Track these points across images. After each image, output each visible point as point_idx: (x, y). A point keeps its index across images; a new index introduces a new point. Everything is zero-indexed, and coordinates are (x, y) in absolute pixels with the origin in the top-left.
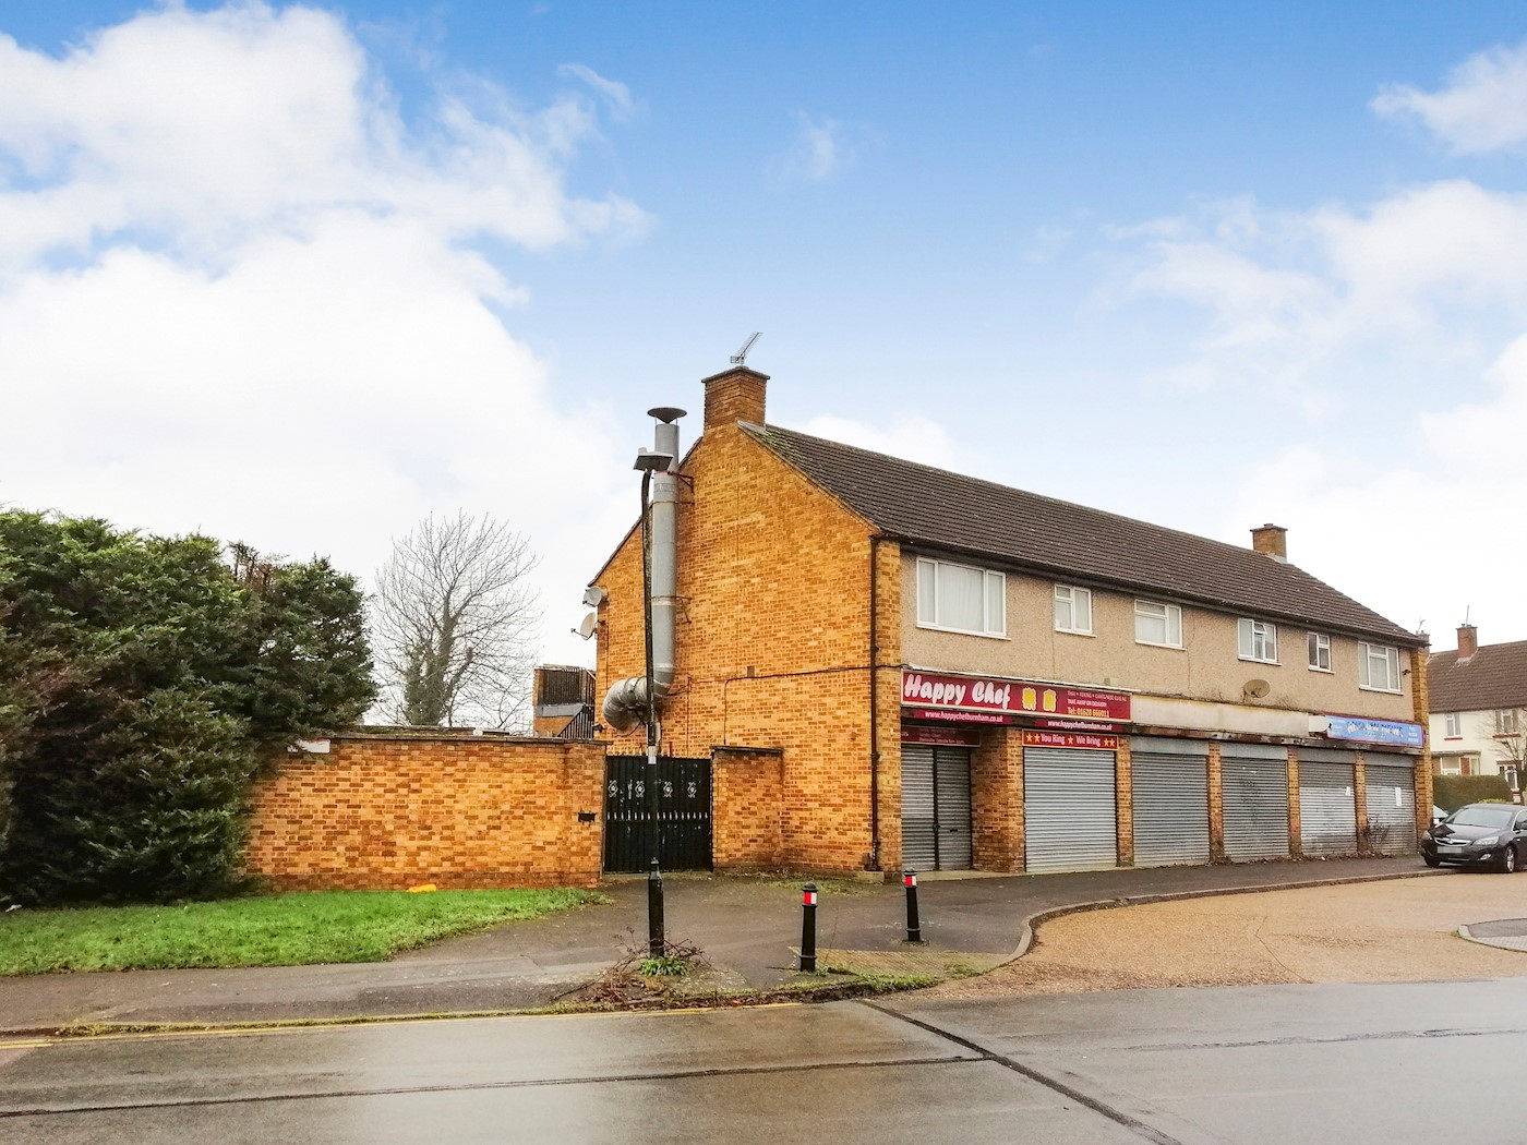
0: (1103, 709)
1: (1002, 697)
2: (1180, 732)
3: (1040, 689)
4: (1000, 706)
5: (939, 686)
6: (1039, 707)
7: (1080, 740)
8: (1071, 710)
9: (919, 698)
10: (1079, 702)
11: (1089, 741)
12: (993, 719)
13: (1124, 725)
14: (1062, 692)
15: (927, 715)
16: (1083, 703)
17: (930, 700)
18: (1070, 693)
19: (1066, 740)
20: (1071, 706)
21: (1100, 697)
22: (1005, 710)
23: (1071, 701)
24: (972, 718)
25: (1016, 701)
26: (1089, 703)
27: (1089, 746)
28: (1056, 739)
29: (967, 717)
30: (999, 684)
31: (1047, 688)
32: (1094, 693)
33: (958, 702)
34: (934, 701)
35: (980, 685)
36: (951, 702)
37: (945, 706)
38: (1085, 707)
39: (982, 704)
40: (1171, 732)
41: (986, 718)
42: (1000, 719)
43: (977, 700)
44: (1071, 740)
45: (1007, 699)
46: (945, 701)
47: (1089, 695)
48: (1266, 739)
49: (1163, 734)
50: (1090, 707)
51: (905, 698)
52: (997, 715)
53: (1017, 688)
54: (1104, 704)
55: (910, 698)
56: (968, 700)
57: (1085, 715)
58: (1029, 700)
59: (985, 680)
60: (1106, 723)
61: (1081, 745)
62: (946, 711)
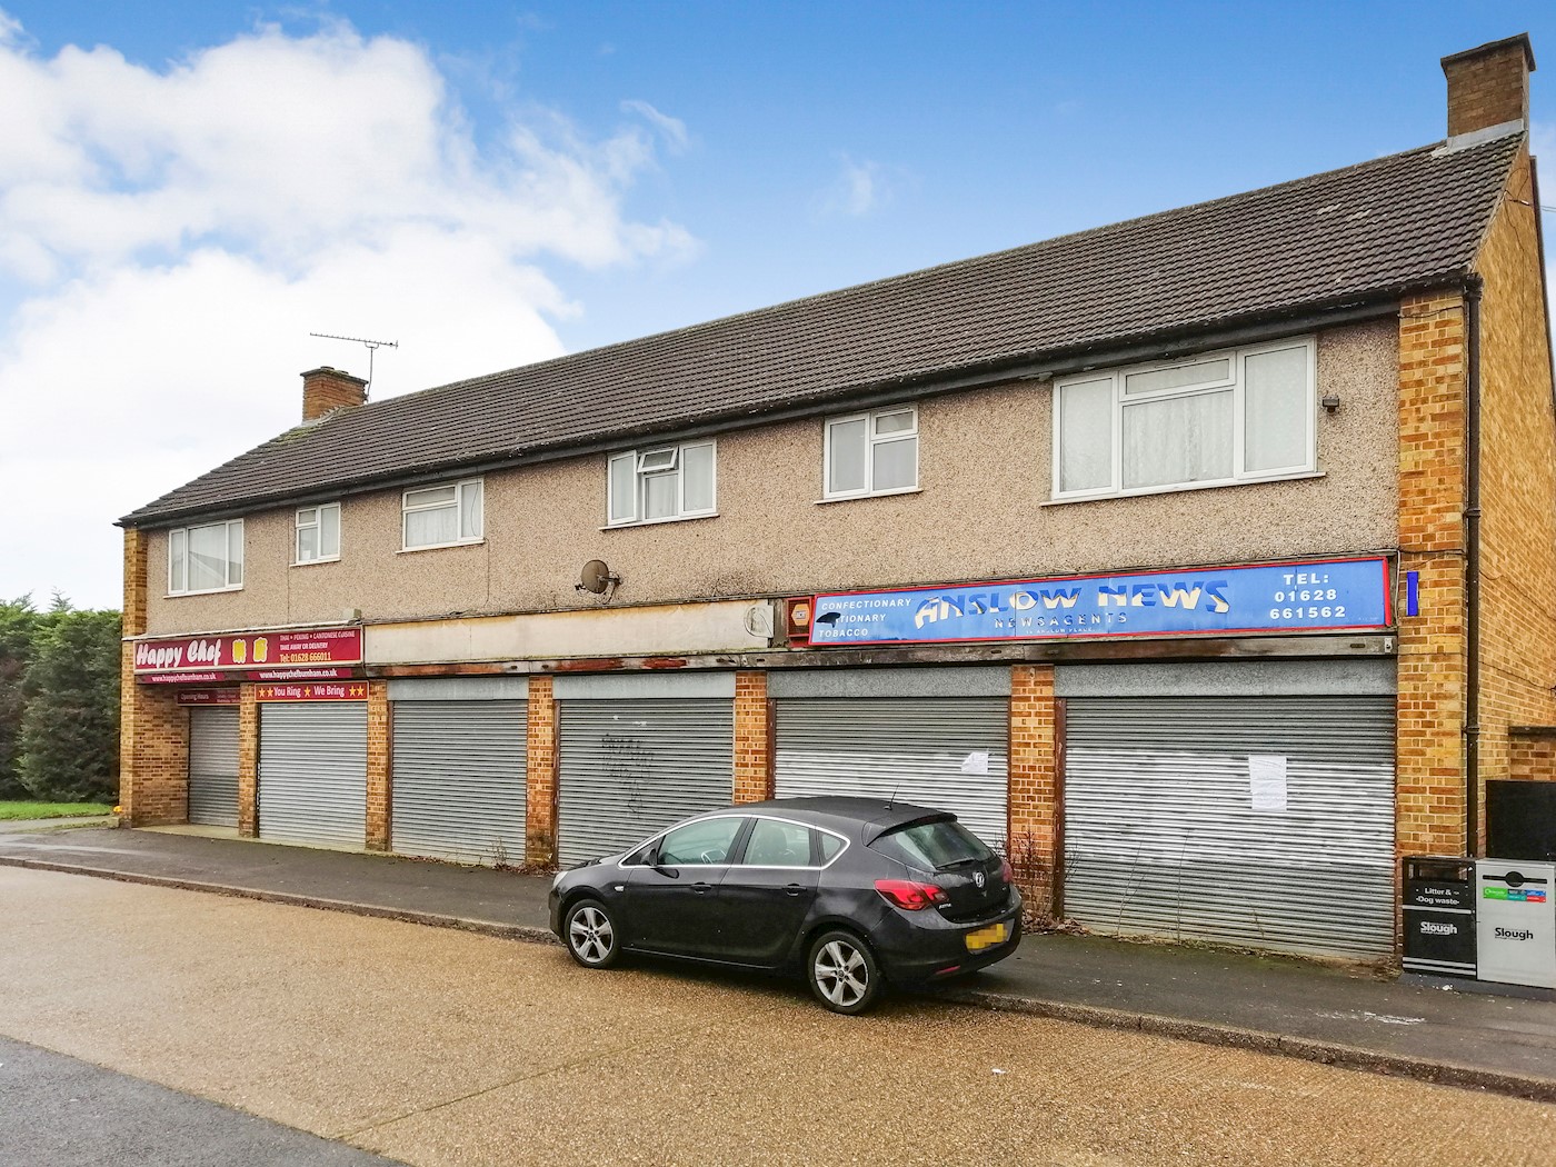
0: (324, 650)
1: (214, 653)
2: (443, 669)
3: (250, 639)
4: (212, 663)
5: (161, 651)
6: (249, 660)
7: (319, 691)
8: (284, 658)
9: (146, 666)
10: (294, 647)
11: (330, 691)
12: (206, 677)
13: (357, 667)
14: (274, 639)
15: (154, 679)
16: (298, 647)
17: (154, 666)
18: (283, 638)
19: (303, 693)
20: (285, 652)
21: (320, 636)
22: (216, 667)
23: (283, 647)
24: (189, 678)
25: (227, 657)
26: (306, 646)
27: (331, 697)
28: (291, 691)
29: (184, 678)
30: (211, 641)
31: (256, 637)
32: (310, 633)
33: (176, 664)
34: (158, 666)
35: (195, 643)
36: (171, 665)
37: (167, 669)
38: (302, 651)
39: (196, 663)
40: (429, 671)
41: (199, 678)
42: (213, 677)
43: (191, 659)
44: (307, 691)
45: (218, 654)
46: (166, 665)
47: (306, 637)
48: (636, 664)
49: (417, 674)
50: (305, 651)
51: (138, 667)
52: (209, 672)
53: (227, 641)
54: (325, 645)
55: (141, 666)
56: (185, 661)
57: (301, 661)
58: (239, 652)
59: (198, 638)
60: (329, 668)
61: (321, 697)
62: (166, 674)
